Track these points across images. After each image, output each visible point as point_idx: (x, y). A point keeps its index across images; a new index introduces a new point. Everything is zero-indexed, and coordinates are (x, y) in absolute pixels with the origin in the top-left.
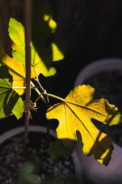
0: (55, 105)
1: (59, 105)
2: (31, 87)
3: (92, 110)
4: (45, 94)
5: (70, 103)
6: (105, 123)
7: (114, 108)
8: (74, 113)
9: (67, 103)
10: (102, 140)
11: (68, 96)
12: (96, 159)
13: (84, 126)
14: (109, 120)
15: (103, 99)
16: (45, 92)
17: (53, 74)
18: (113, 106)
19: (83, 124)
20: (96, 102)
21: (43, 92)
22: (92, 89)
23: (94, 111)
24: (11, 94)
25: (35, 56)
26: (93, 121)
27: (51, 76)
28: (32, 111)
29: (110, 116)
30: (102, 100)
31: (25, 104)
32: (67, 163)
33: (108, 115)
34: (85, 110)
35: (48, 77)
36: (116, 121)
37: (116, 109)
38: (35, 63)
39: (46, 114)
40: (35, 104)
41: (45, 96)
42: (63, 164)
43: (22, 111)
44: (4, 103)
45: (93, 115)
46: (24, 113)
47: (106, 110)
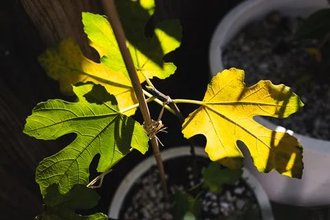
0: (191, 115)
1: (197, 112)
2: (146, 100)
3: (250, 104)
4: (170, 103)
5: (213, 104)
6: (277, 116)
7: (283, 89)
9: (209, 106)
10: (280, 142)
11: (207, 94)
12: (281, 173)
13: (246, 130)
14: (281, 109)
15: (262, 81)
16: (169, 99)
17: (173, 73)
18: (281, 86)
19: (243, 129)
20: (253, 89)
21: (166, 100)
22: (240, 73)
23: (254, 104)
24: (121, 122)
25: (136, 54)
26: (259, 119)
27: (171, 75)
28: (160, 135)
29: (281, 103)
30: (261, 83)
31: (145, 128)
32: (239, 191)
33: (277, 103)
34: (239, 107)
35: (167, 78)
36: (292, 107)
37: (287, 88)
38: (141, 65)
39: (183, 132)
40: (160, 122)
41: (171, 104)
42: (233, 194)
43: (146, 140)
44: (116, 139)
45: (254, 110)
46: (150, 143)
47: (272, 96)
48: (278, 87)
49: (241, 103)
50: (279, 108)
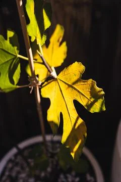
1: (52, 81)
6: (86, 108)
7: (100, 91)
8: (61, 91)
11: (61, 73)
13: (67, 107)
14: (91, 104)
18: (100, 89)
22: (83, 68)
23: (78, 91)
24: (15, 61)
26: (76, 103)
29: (92, 100)
30: (90, 81)
33: (91, 98)
34: (70, 89)
36: (98, 107)
37: (103, 93)
45: (77, 95)
47: (91, 92)
48: (98, 89)
49: (73, 87)
50: (90, 102)
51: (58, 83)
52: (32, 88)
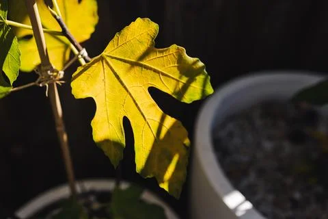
3: (151, 69)
5: (113, 58)
6: (176, 96)
7: (195, 63)
8: (118, 77)
9: (108, 59)
10: (168, 133)
11: (110, 44)
13: (136, 105)
14: (183, 87)
15: (175, 45)
18: (195, 59)
19: (134, 101)
20: (160, 52)
22: (154, 27)
23: (155, 71)
26: (154, 92)
29: (184, 80)
30: (173, 48)
33: (180, 78)
34: (137, 69)
37: (201, 64)
39: (71, 84)
45: (153, 78)
47: (179, 68)
48: (191, 60)
49: (141, 66)
50: (181, 85)
51: (107, 63)
52: (47, 86)
